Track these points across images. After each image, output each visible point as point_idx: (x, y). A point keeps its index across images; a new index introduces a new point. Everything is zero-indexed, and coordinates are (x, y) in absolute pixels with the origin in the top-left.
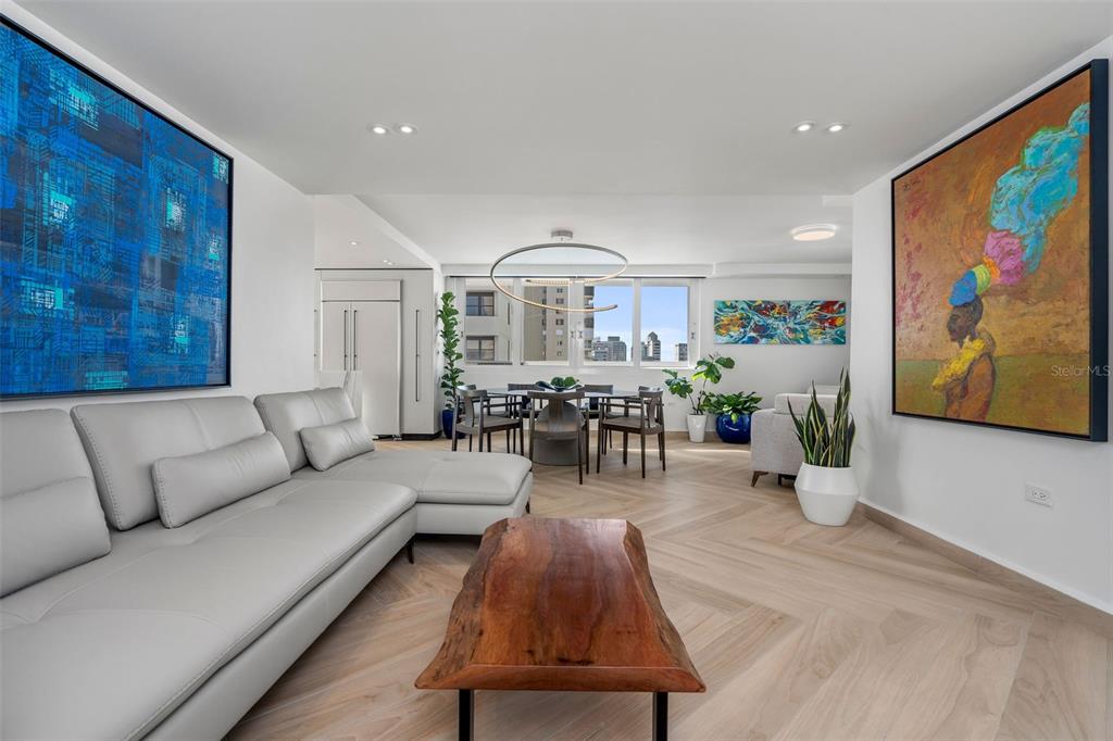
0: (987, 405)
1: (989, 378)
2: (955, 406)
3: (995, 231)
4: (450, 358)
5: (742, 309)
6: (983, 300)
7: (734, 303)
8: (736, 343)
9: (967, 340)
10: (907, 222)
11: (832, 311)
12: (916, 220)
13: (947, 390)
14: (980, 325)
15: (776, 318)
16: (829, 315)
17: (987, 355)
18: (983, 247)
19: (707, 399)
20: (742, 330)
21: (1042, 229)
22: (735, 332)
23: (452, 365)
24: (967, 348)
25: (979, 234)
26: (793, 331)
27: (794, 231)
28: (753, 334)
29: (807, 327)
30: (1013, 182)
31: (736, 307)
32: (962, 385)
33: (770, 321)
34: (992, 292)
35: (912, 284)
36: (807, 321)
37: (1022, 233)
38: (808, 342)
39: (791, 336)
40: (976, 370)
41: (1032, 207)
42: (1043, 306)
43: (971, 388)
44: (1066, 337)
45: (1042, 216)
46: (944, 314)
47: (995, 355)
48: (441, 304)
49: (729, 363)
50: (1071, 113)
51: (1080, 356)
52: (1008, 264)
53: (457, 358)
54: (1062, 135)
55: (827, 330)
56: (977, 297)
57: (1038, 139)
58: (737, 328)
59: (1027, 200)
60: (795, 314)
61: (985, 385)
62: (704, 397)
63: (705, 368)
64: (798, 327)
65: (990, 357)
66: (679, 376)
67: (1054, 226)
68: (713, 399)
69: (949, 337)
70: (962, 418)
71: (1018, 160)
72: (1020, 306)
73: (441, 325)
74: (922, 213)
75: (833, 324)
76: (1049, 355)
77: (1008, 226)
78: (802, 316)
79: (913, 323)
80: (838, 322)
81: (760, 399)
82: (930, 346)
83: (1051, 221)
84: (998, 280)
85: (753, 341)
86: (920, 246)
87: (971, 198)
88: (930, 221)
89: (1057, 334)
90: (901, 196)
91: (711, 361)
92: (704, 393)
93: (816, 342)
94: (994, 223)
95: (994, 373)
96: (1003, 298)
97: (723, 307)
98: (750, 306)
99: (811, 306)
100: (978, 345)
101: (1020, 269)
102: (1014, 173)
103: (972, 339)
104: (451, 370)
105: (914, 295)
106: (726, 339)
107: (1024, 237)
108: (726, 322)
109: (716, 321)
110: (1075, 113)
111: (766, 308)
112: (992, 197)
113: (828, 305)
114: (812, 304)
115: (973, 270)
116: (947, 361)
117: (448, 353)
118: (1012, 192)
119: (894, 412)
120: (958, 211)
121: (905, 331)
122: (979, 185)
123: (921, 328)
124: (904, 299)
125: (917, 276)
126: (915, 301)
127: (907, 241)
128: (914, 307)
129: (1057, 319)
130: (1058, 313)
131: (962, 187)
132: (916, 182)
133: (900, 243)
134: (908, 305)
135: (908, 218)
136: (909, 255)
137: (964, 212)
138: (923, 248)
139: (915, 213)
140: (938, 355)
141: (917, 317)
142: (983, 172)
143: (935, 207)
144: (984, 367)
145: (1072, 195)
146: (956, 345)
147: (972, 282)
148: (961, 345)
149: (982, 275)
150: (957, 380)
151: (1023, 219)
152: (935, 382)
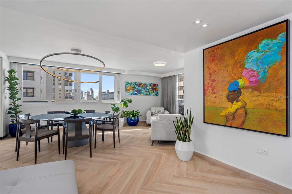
0: (243, 123)
1: (244, 114)
2: (230, 122)
3: (246, 68)
4: (13, 100)
5: (133, 85)
6: (242, 90)
7: (131, 83)
8: (132, 95)
9: (235, 102)
11: (155, 87)
12: (213, 63)
13: (227, 117)
14: (241, 98)
15: (142, 88)
16: (155, 88)
17: (244, 107)
18: (241, 74)
19: (124, 113)
20: (133, 91)
21: (266, 70)
22: (131, 91)
23: (14, 103)
24: (235, 104)
25: (240, 69)
26: (146, 92)
27: (154, 63)
28: (136, 92)
29: (150, 91)
30: (254, 54)
31: (131, 84)
32: (234, 115)
33: (140, 89)
34: (245, 88)
35: (212, 83)
36: (150, 89)
37: (258, 71)
38: (150, 95)
39: (146, 93)
40: (239, 112)
41: (262, 63)
42: (266, 93)
43: (236, 117)
44: (276, 104)
45: (266, 66)
46: (225, 93)
47: (247, 107)
48: (7, 75)
49: (130, 101)
50: (278, 35)
51: (282, 110)
52: (252, 80)
53: (18, 100)
54: (274, 41)
55: (154, 92)
56: (239, 89)
57: (265, 42)
58: (132, 90)
59: (260, 60)
60: (147, 87)
61: (242, 117)
62: (123, 112)
63: (123, 103)
64: (147, 91)
65: (244, 108)
66: (115, 106)
67: (271, 69)
68: (126, 113)
69: (227, 101)
70: (232, 126)
71: (256, 48)
72: (257, 93)
73: (7, 84)
74: (216, 61)
75: (155, 90)
77: (252, 68)
78: (149, 87)
79: (212, 95)
80: (157, 90)
81: (140, 112)
82: (219, 103)
83: (270, 68)
84: (247, 84)
85: (136, 94)
86: (215, 71)
87: (236, 58)
88: (219, 64)
89: (273, 103)
90: (207, 55)
91: (125, 100)
92: (123, 111)
93: (152, 95)
94: (246, 66)
95: (246, 113)
96: (250, 90)
97: (128, 83)
98: (135, 84)
99: (150, 85)
100: (240, 104)
101: (257, 82)
102: (254, 52)
103: (237, 101)
104: (14, 106)
105: (213, 86)
106: (129, 93)
107: (259, 72)
108: (129, 88)
109: (126, 88)
110: (280, 35)
111: (139, 85)
112: (245, 58)
113: (154, 85)
114: (151, 84)
115: (237, 80)
116: (227, 108)
117: (12, 97)
118: (253, 58)
119: (204, 122)
120: (231, 62)
121: (209, 97)
122: (240, 54)
123: (215, 97)
124: (208, 87)
125: (213, 81)
126: (213, 88)
127: (209, 69)
128: (212, 90)
129: (272, 98)
130: (273, 96)
131: (232, 54)
132: (213, 51)
133: (206, 70)
134: (210, 89)
135: (210, 62)
136: (210, 74)
137: (233, 62)
138: (216, 72)
139: (213, 61)
140: (223, 106)
141: (214, 93)
142: (240, 52)
143: (221, 60)
144: (242, 111)
145: (279, 60)
146: (230, 103)
147: (237, 84)
148: (232, 103)
149: (241, 82)
150: (230, 114)
151: (258, 66)
152: (221, 114)
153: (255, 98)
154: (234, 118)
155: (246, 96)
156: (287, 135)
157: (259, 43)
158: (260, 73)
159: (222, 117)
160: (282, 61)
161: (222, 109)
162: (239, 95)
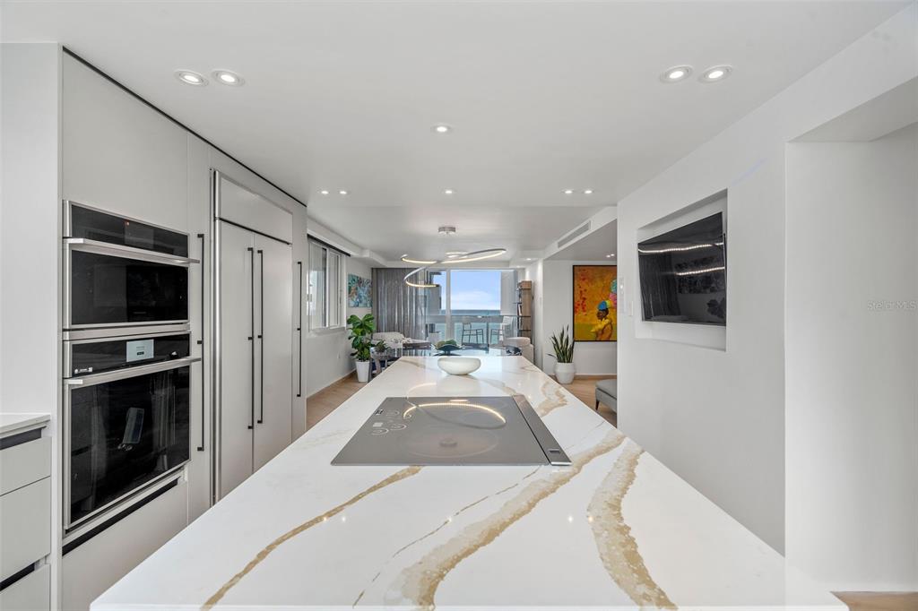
0: (610, 336)
1: (610, 329)
2: (600, 337)
6: (609, 309)
8: (355, 306)
10: (580, 281)
12: (583, 282)
13: (597, 333)
14: (608, 316)
17: (610, 323)
22: (355, 298)
25: (607, 292)
28: (358, 300)
32: (603, 331)
35: (583, 301)
39: (365, 301)
40: (607, 327)
43: (605, 332)
46: (597, 311)
47: (612, 323)
56: (607, 308)
61: (609, 331)
69: (597, 318)
70: (602, 340)
74: (586, 280)
79: (583, 313)
82: (590, 320)
84: (613, 305)
86: (586, 290)
87: (605, 282)
88: (590, 284)
90: (578, 273)
94: (612, 291)
95: (612, 328)
98: (357, 280)
100: (607, 320)
103: (605, 319)
105: (583, 304)
108: (353, 291)
109: (350, 289)
111: (360, 282)
115: (606, 301)
116: (597, 325)
119: (574, 340)
120: (600, 284)
121: (578, 315)
122: (607, 280)
123: (586, 315)
124: (579, 305)
125: (584, 299)
126: (584, 306)
127: (580, 287)
128: (584, 308)
131: (602, 278)
132: (584, 270)
133: (576, 287)
134: (580, 307)
136: (581, 292)
137: (602, 285)
138: (588, 291)
139: (584, 279)
141: (584, 311)
142: (609, 277)
143: (592, 281)
144: (609, 326)
146: (600, 320)
147: (605, 304)
148: (602, 320)
149: (608, 303)
150: (599, 330)
152: (593, 331)
154: (603, 333)
161: (592, 326)
162: (607, 313)
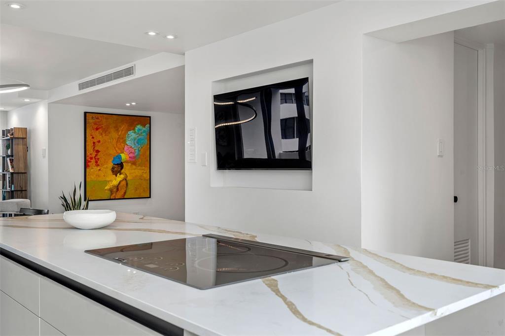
0: (125, 193)
1: (125, 186)
2: (114, 195)
3: (127, 145)
6: (124, 164)
9: (118, 175)
10: (93, 131)
12: (97, 131)
13: (111, 191)
14: (123, 171)
17: (125, 179)
18: (124, 149)
21: (140, 149)
24: (119, 177)
25: (123, 145)
30: (132, 135)
32: (117, 188)
34: (127, 162)
35: (95, 154)
37: (135, 148)
40: (121, 184)
41: (138, 143)
42: (140, 167)
43: (119, 189)
44: (144, 175)
45: (140, 146)
46: (111, 165)
47: (127, 179)
50: (145, 125)
51: (148, 180)
52: (131, 155)
54: (144, 129)
56: (122, 162)
57: (139, 127)
59: (136, 140)
61: (124, 188)
65: (126, 179)
69: (112, 173)
70: (117, 198)
71: (134, 129)
72: (134, 167)
74: (100, 131)
76: (142, 179)
77: (131, 145)
79: (96, 168)
82: (104, 176)
83: (142, 148)
84: (128, 159)
86: (99, 142)
87: (120, 133)
88: (104, 135)
90: (90, 120)
94: (127, 143)
95: (127, 184)
96: (130, 164)
100: (122, 176)
101: (134, 157)
102: (133, 132)
103: (120, 174)
105: (96, 158)
110: (147, 125)
112: (127, 136)
115: (120, 154)
116: (111, 181)
118: (132, 137)
120: (115, 135)
121: (92, 170)
122: (122, 131)
123: (100, 170)
124: (91, 158)
125: (98, 151)
126: (97, 160)
127: (93, 138)
128: (96, 162)
129: (143, 171)
130: (143, 169)
131: (117, 129)
132: (98, 118)
133: (89, 138)
134: (93, 161)
135: (94, 129)
136: (94, 143)
137: (118, 136)
138: (101, 142)
139: (97, 129)
140: (108, 179)
141: (98, 165)
142: (124, 128)
143: (106, 131)
144: (124, 182)
145: (146, 143)
146: (115, 176)
147: (120, 158)
148: (116, 176)
149: (124, 157)
150: (114, 186)
151: (135, 145)
152: (106, 188)
153: (133, 171)
154: (118, 189)
155: (127, 169)
156: (150, 197)
157: (135, 126)
158: (136, 151)
159: (106, 191)
160: (148, 144)
161: (107, 182)
162: (122, 168)
